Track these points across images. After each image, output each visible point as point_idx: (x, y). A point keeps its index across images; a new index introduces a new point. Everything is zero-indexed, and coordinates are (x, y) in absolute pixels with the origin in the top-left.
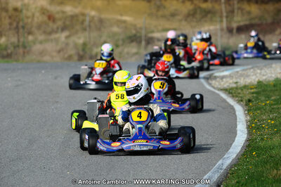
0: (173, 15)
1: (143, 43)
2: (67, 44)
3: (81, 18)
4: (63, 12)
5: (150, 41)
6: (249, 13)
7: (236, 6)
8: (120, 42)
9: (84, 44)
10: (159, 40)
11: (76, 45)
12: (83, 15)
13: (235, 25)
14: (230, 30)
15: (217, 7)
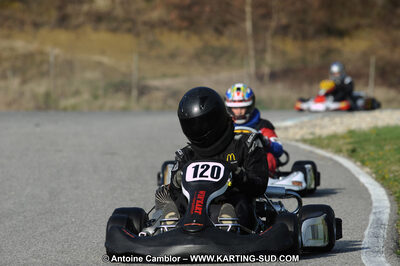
0: (173, 56)
1: (135, 93)
2: (22, 94)
3: (38, 58)
4: (12, 49)
5: (143, 91)
6: (284, 53)
7: (269, 42)
8: (100, 92)
9: (47, 95)
10: (157, 89)
11: (34, 96)
12: (42, 53)
13: (266, 70)
14: (260, 77)
15: (237, 45)
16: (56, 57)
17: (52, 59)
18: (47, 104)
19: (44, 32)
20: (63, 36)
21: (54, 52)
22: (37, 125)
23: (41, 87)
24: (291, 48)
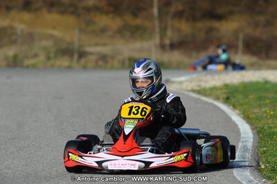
0: (103, 31)
1: (76, 56)
3: (9, 31)
5: (82, 55)
6: (179, 30)
7: (170, 22)
8: (52, 55)
9: (15, 57)
10: (92, 54)
11: (6, 58)
12: (12, 28)
13: (167, 42)
14: (162, 47)
15: (147, 24)
16: (22, 31)
17: (19, 32)
18: (15, 63)
19: (13, 13)
20: (26, 16)
21: (20, 27)
22: (8, 78)
23: (11, 52)
24: (185, 27)
